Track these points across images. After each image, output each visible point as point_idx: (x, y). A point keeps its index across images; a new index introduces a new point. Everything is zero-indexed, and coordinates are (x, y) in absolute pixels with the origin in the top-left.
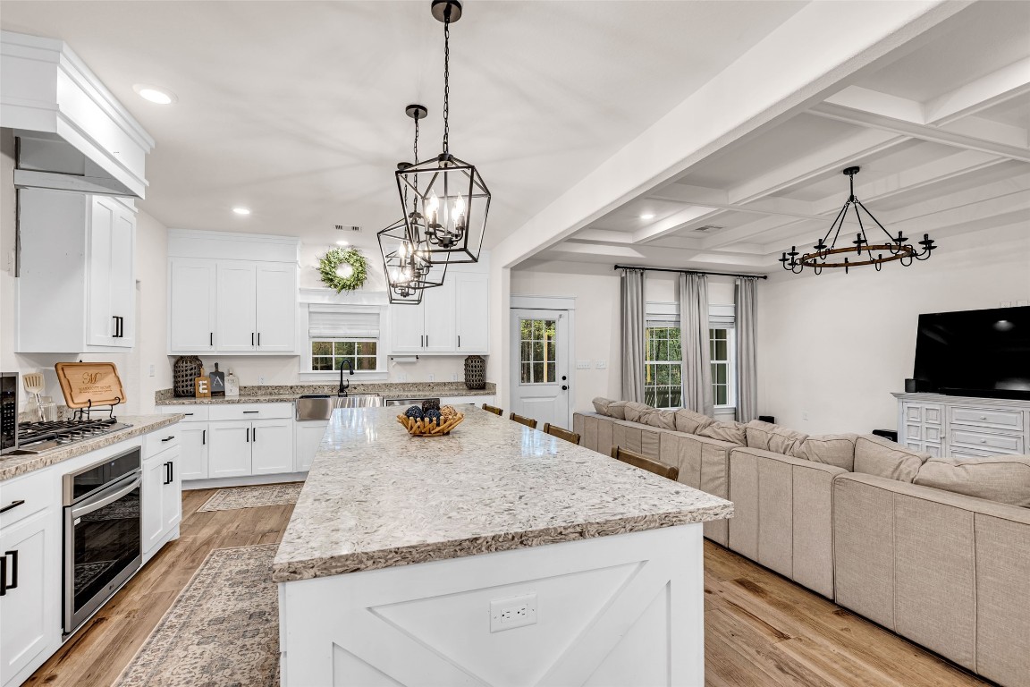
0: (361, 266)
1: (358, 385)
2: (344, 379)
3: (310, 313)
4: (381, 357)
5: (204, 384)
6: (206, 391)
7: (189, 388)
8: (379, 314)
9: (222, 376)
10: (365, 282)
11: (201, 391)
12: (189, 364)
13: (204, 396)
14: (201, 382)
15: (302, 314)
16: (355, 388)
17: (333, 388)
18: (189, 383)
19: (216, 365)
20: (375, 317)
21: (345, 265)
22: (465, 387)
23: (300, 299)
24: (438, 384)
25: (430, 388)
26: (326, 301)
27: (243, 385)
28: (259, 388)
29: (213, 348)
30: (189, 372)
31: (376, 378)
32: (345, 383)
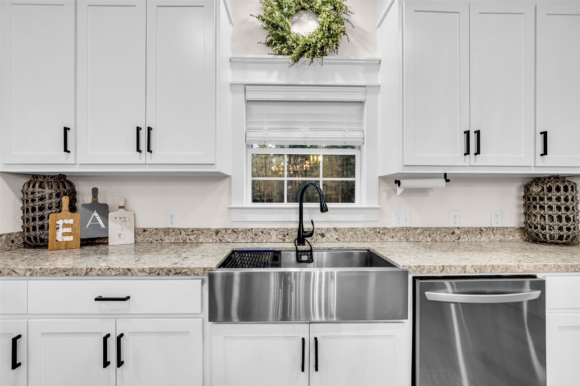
0: (335, 9)
1: (328, 230)
2: (306, 218)
3: (248, 102)
4: (363, 182)
5: (65, 226)
6: (71, 238)
7: (38, 232)
8: (361, 103)
9: (104, 210)
10: (342, 40)
11: (59, 237)
12: (37, 189)
13: (67, 246)
14: (60, 222)
15: (233, 103)
16: (323, 235)
17: (285, 234)
18: (38, 223)
19: (95, 191)
20: (355, 109)
21: (304, 16)
22: (518, 236)
23: (229, 76)
24: (468, 231)
25: (454, 238)
26: (273, 79)
27: (142, 225)
28: (167, 231)
29: (70, 158)
30: (38, 203)
31: (360, 217)
32: (307, 226)
